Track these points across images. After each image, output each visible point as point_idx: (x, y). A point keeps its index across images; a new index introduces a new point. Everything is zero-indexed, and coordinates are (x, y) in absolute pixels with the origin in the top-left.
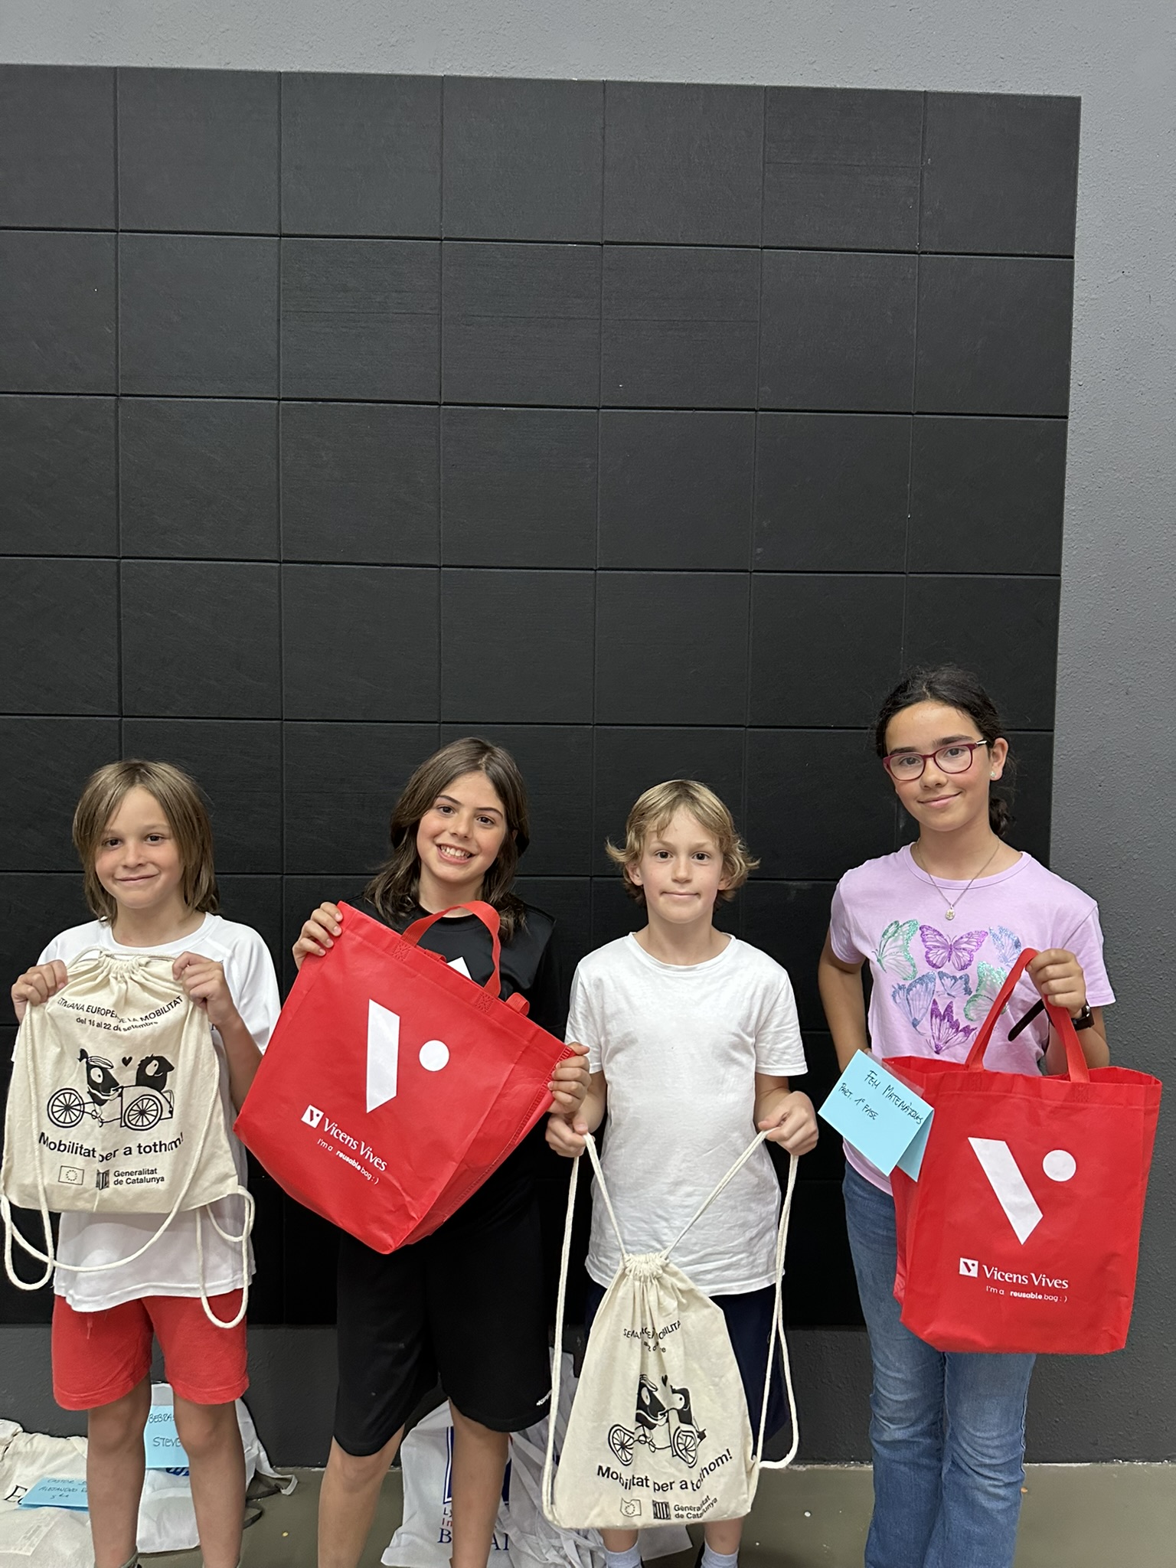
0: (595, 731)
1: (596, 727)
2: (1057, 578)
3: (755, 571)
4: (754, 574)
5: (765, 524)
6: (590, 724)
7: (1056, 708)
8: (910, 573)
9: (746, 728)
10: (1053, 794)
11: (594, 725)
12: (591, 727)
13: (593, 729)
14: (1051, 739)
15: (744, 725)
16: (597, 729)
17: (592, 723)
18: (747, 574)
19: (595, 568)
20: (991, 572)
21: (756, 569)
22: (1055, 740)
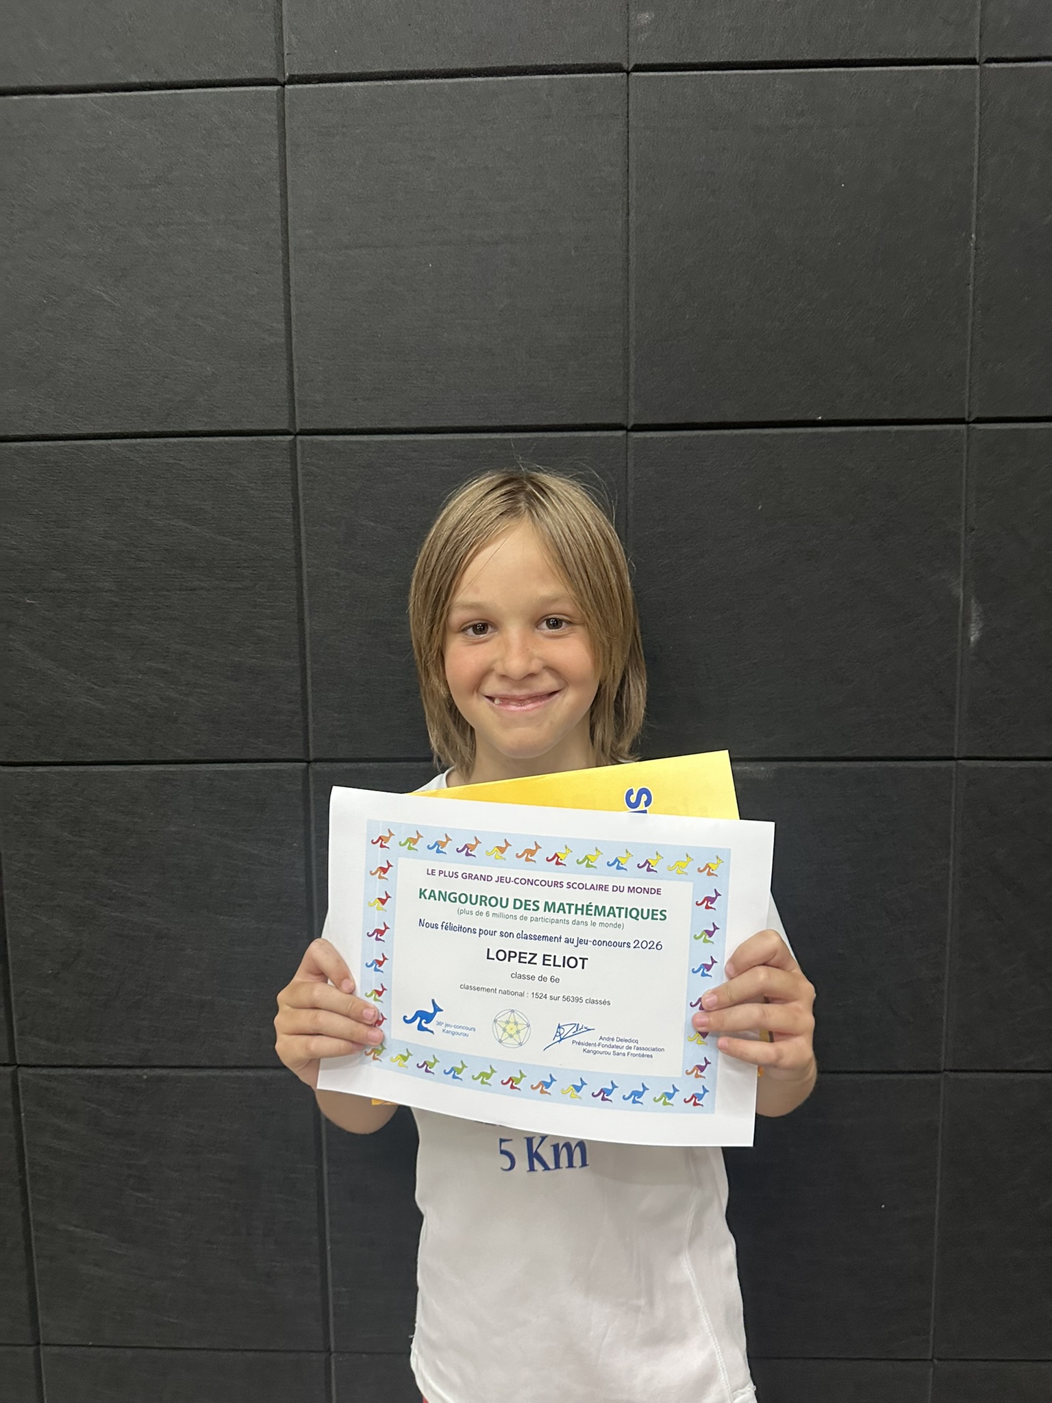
0: (299, 447)
1: (299, 438)
3: (638, 68)
4: (634, 74)
6: (288, 433)
8: (989, 61)
9: (628, 431)
11: (297, 434)
12: (290, 437)
13: (294, 442)
15: (625, 424)
16: (302, 442)
17: (291, 430)
18: (621, 74)
19: (281, 80)
21: (639, 63)
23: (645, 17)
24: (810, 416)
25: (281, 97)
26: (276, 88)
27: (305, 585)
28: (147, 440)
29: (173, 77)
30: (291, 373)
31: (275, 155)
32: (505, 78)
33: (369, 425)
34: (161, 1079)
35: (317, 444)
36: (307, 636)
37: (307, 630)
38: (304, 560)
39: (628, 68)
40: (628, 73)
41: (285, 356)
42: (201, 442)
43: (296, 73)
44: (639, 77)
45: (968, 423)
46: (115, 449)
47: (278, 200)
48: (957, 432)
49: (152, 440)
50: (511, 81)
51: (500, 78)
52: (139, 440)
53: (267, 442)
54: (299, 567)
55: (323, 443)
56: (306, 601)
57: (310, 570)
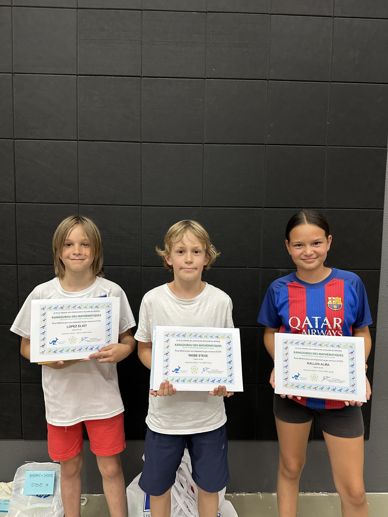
2: (386, 148)
5: (271, 125)
8: (329, 146)
15: (262, 207)
16: (204, 208)
17: (202, 206)
18: (264, 145)
19: (203, 143)
20: (360, 146)
21: (268, 143)
22: (384, 213)
23: (269, 136)
24: (296, 207)
25: (203, 146)
26: (202, 145)
28: (175, 207)
31: (202, 157)
33: (216, 206)
35: (206, 209)
39: (266, 144)
43: (206, 142)
44: (267, 146)
45: (324, 208)
47: (202, 165)
48: (322, 210)
52: (173, 207)
53: (197, 208)
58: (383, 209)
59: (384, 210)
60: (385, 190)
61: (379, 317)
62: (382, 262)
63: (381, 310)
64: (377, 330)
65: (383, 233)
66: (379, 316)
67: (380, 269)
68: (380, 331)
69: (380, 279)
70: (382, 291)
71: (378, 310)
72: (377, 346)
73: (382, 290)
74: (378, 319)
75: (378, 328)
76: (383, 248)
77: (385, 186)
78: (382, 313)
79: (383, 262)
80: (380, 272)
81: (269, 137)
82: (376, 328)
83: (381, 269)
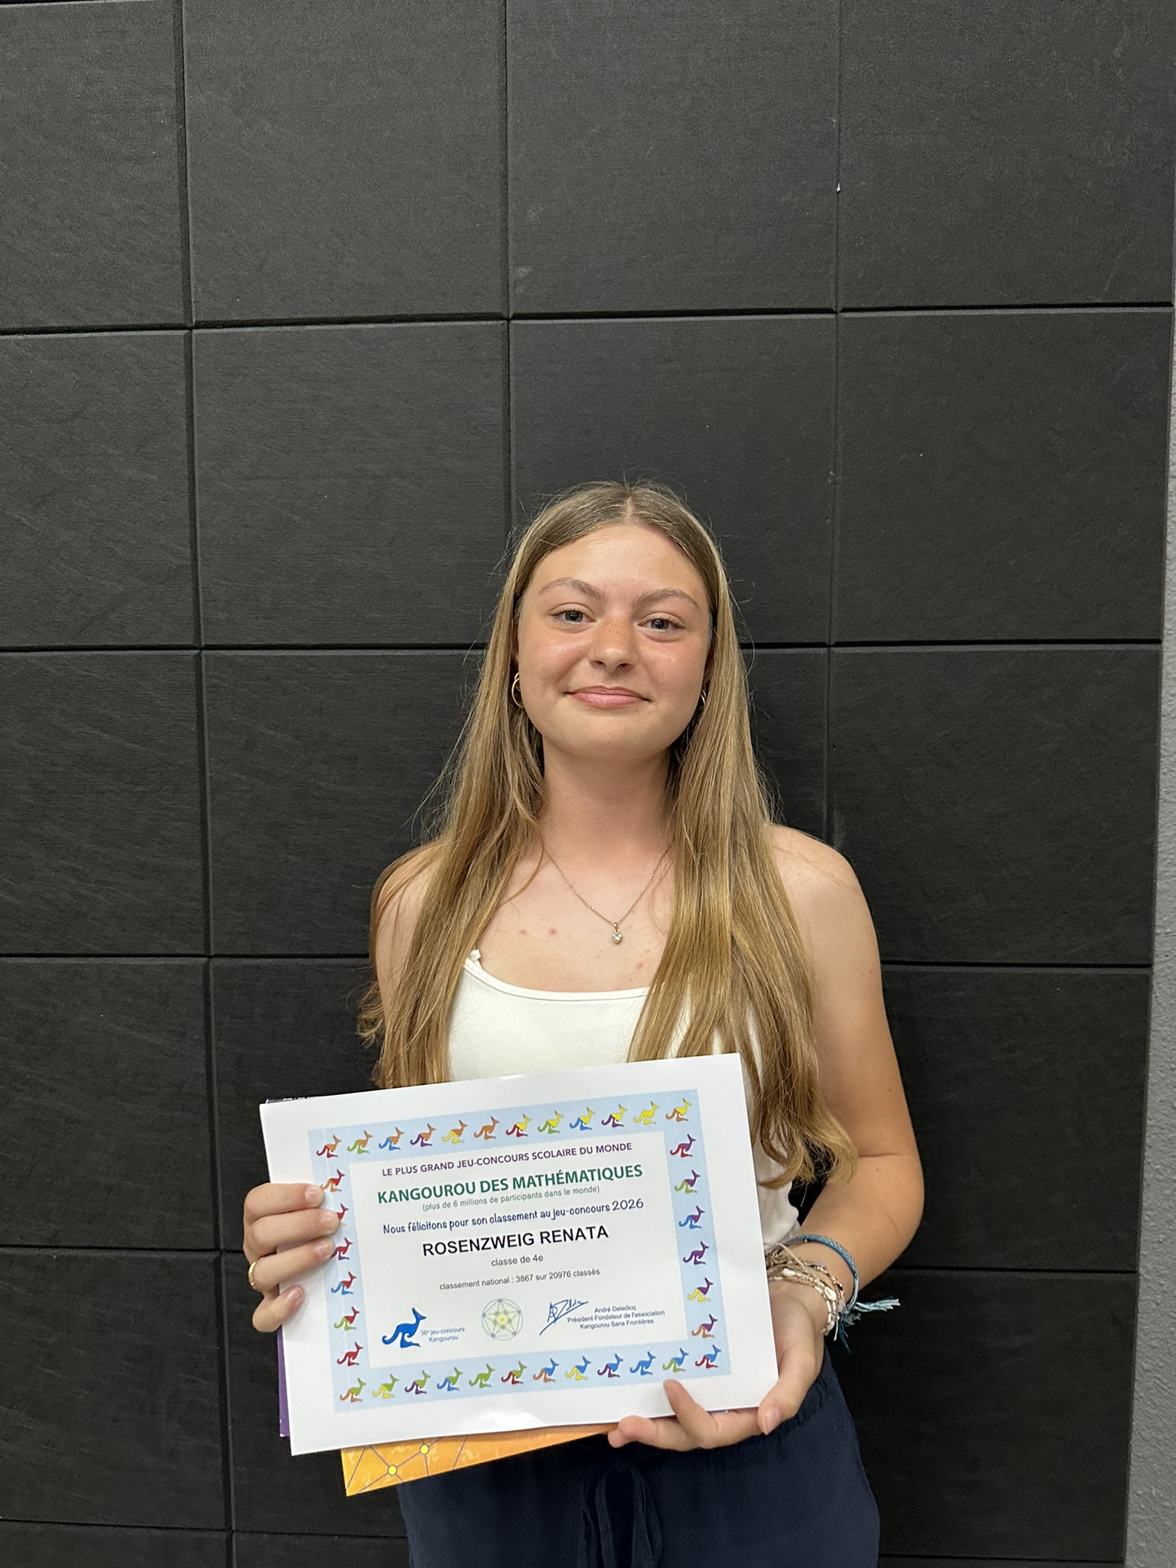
0: (203, 661)
1: (204, 652)
2: (1167, 310)
3: (517, 317)
4: (513, 322)
5: (532, 215)
6: (194, 648)
7: (1167, 592)
8: (845, 310)
10: (1162, 776)
11: (202, 649)
12: (195, 652)
13: (198, 656)
14: (1156, 660)
16: (206, 656)
17: (197, 645)
18: (501, 322)
19: (190, 325)
20: (1019, 302)
21: (519, 311)
22: (1164, 663)
23: (523, 271)
25: (188, 339)
26: (183, 332)
27: (208, 788)
29: (89, 323)
30: (196, 591)
31: (183, 393)
32: (394, 325)
33: (269, 642)
34: (70, 1259)
35: (220, 658)
36: (210, 837)
37: (209, 832)
38: (207, 765)
39: (508, 315)
40: (509, 320)
41: (190, 577)
42: (111, 656)
43: (202, 319)
44: (517, 325)
45: (829, 646)
46: (34, 661)
47: (185, 433)
48: (817, 656)
49: (68, 653)
50: (399, 328)
51: (390, 325)
52: (56, 653)
53: (174, 656)
54: (202, 773)
55: (227, 657)
56: (209, 804)
57: (212, 774)
58: (1159, 642)
59: (1165, 644)
60: (1169, 538)
61: (1149, 1213)
62: (1158, 922)
63: (1161, 1177)
64: (1142, 1284)
65: (1163, 769)
66: (1152, 1210)
67: (1149, 966)
68: (1161, 1285)
69: (1153, 1015)
70: (1163, 1078)
71: (1146, 1175)
72: (1146, 1366)
73: (1163, 1075)
74: (1143, 1224)
75: (1148, 1273)
76: (1162, 852)
77: (1169, 515)
78: (1168, 1192)
79: (1164, 927)
80: (1147, 981)
81: (521, 275)
82: (1134, 1271)
83: (1156, 960)
